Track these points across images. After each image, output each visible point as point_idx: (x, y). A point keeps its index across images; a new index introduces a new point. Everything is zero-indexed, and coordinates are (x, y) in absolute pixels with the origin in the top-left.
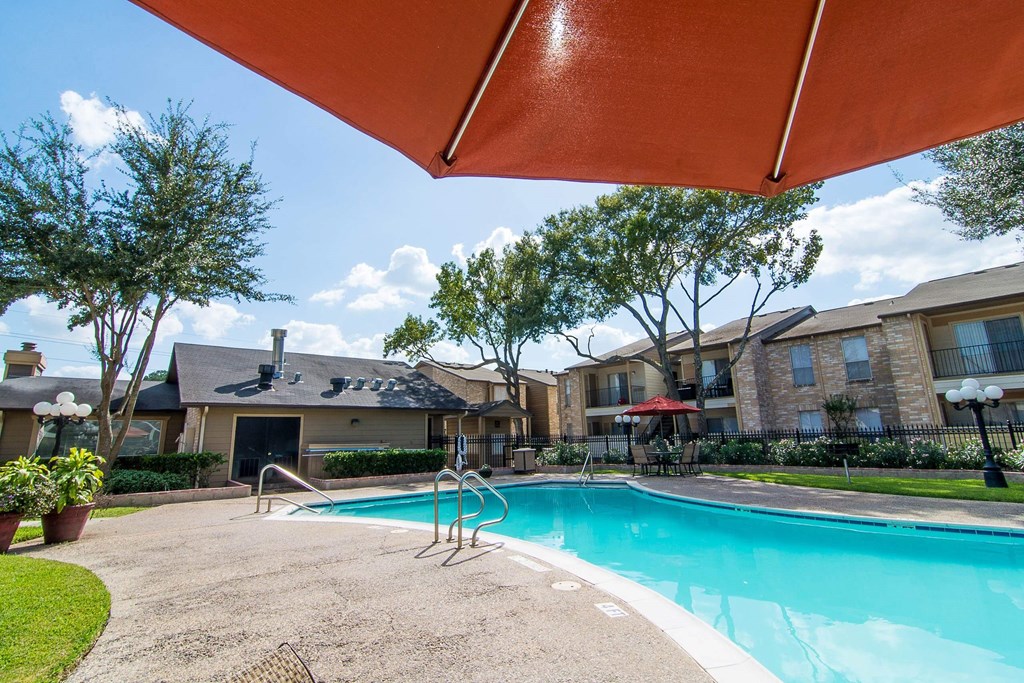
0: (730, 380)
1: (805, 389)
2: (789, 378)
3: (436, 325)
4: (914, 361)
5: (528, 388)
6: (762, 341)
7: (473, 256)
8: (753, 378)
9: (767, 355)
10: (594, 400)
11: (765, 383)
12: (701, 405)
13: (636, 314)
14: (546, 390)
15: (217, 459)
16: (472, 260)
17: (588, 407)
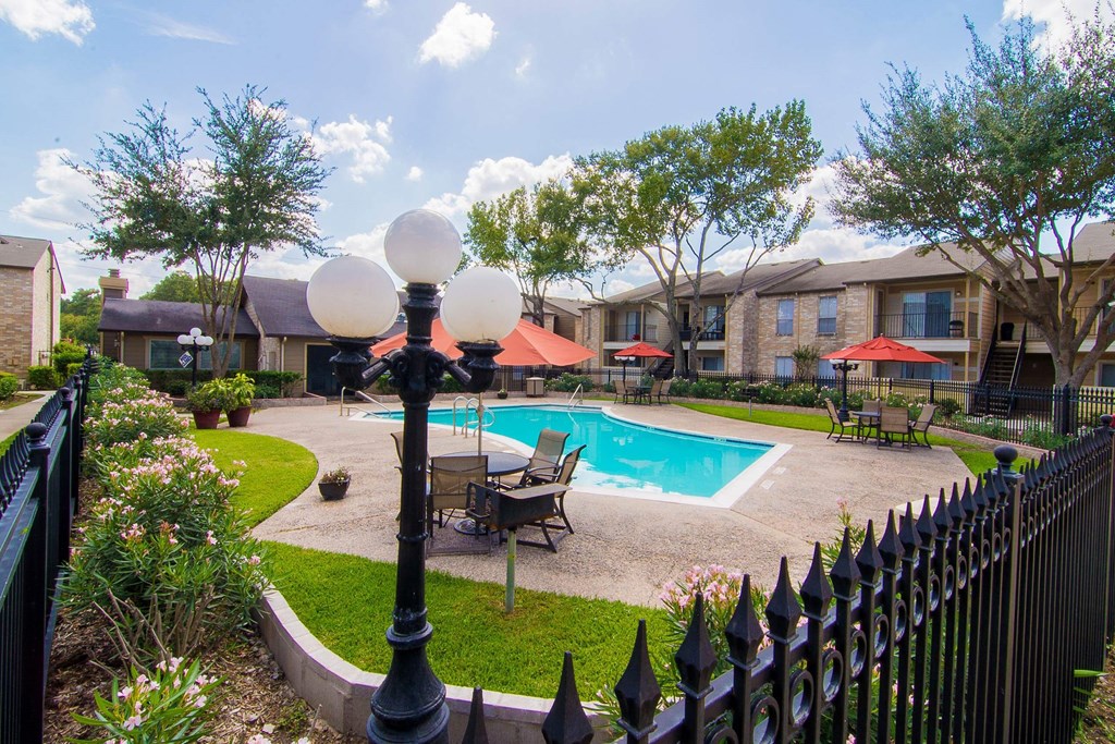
0: (724, 326)
1: (785, 338)
2: (774, 327)
3: (469, 258)
4: (863, 323)
5: (556, 319)
6: (757, 293)
7: (504, 197)
8: (741, 327)
9: (759, 306)
10: (611, 335)
11: (753, 331)
12: (693, 346)
13: (651, 261)
14: (574, 321)
15: (296, 377)
16: (503, 201)
17: (605, 341)
